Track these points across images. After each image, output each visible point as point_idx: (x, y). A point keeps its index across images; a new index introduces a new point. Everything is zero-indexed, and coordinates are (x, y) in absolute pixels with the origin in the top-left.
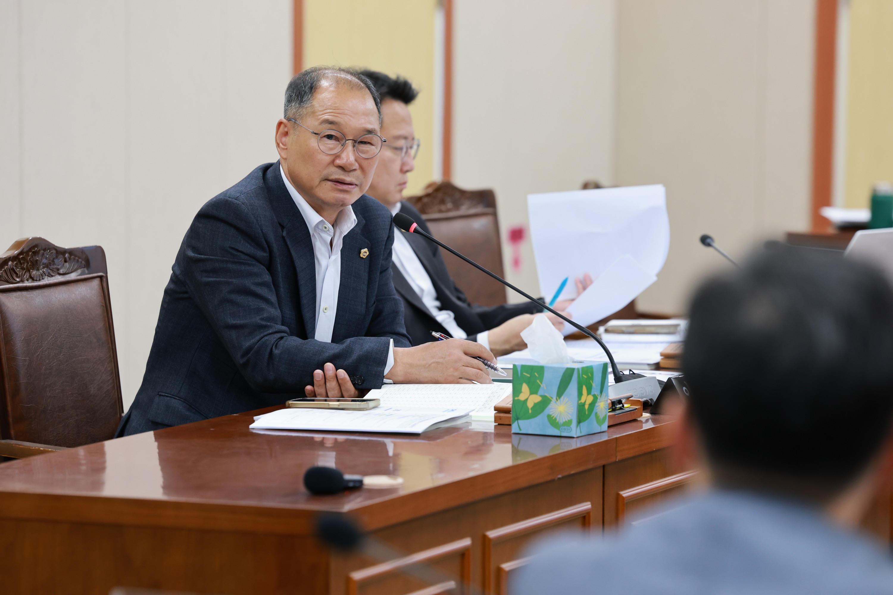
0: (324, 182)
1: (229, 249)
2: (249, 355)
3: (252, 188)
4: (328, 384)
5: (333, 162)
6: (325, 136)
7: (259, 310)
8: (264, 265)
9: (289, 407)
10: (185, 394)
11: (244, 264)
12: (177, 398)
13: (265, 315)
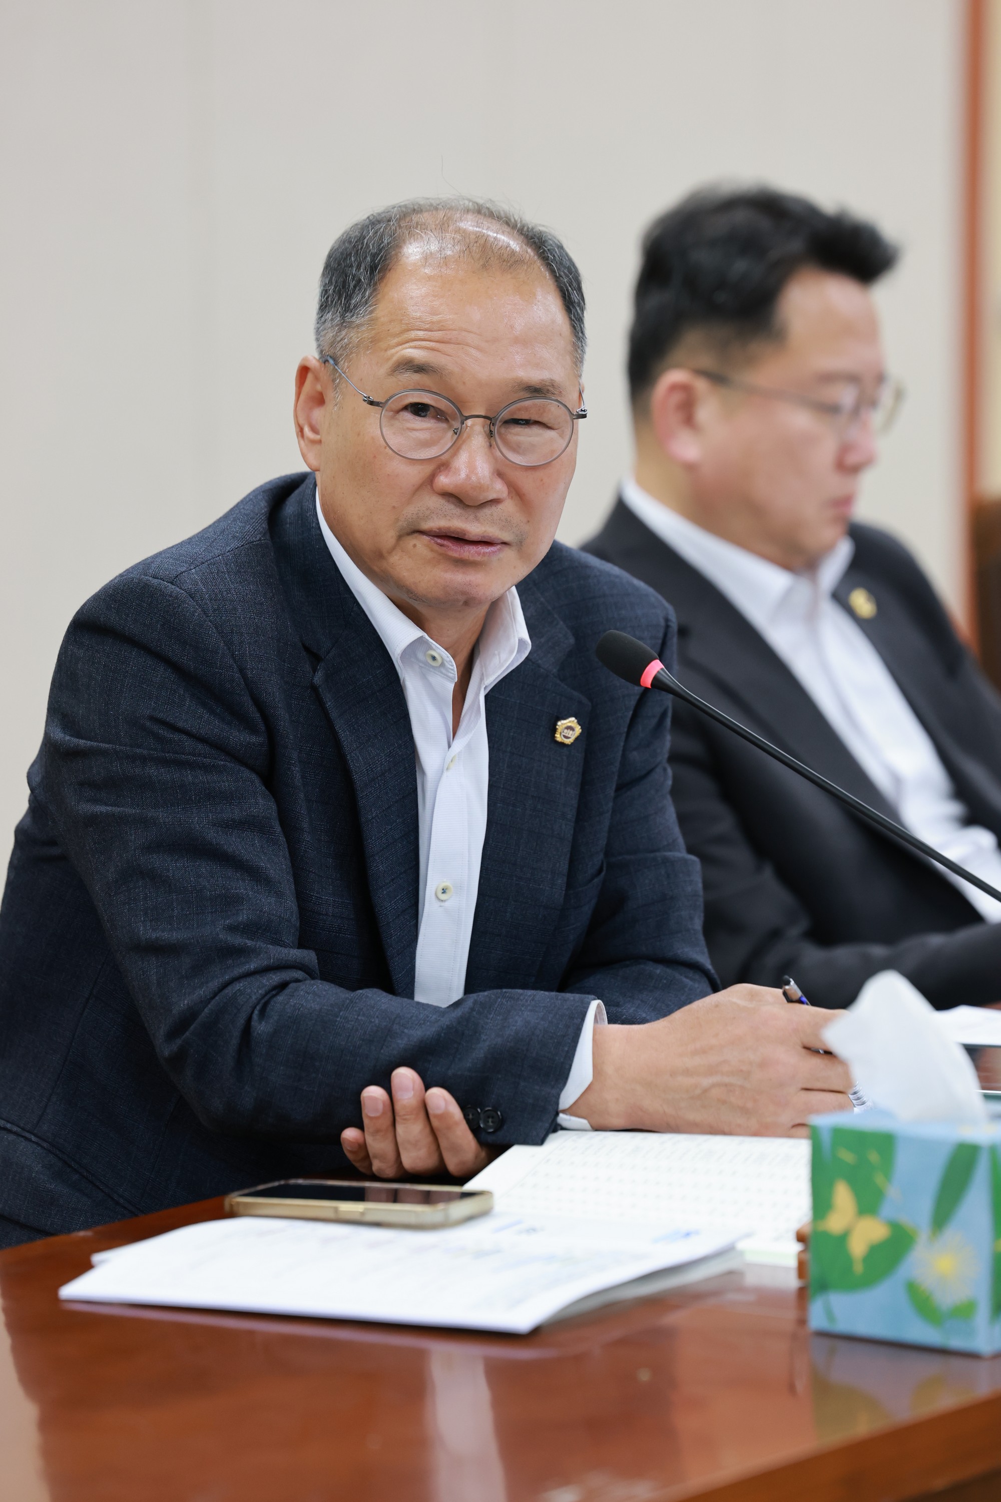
0: (410, 537)
1: (148, 724)
2: (187, 1034)
3: (228, 549)
4: (400, 1129)
5: (431, 479)
6: (405, 408)
7: (230, 902)
8: (252, 769)
9: (231, 1214)
10: (53, 1127)
11: (192, 766)
12: (33, 1138)
13: (243, 917)
